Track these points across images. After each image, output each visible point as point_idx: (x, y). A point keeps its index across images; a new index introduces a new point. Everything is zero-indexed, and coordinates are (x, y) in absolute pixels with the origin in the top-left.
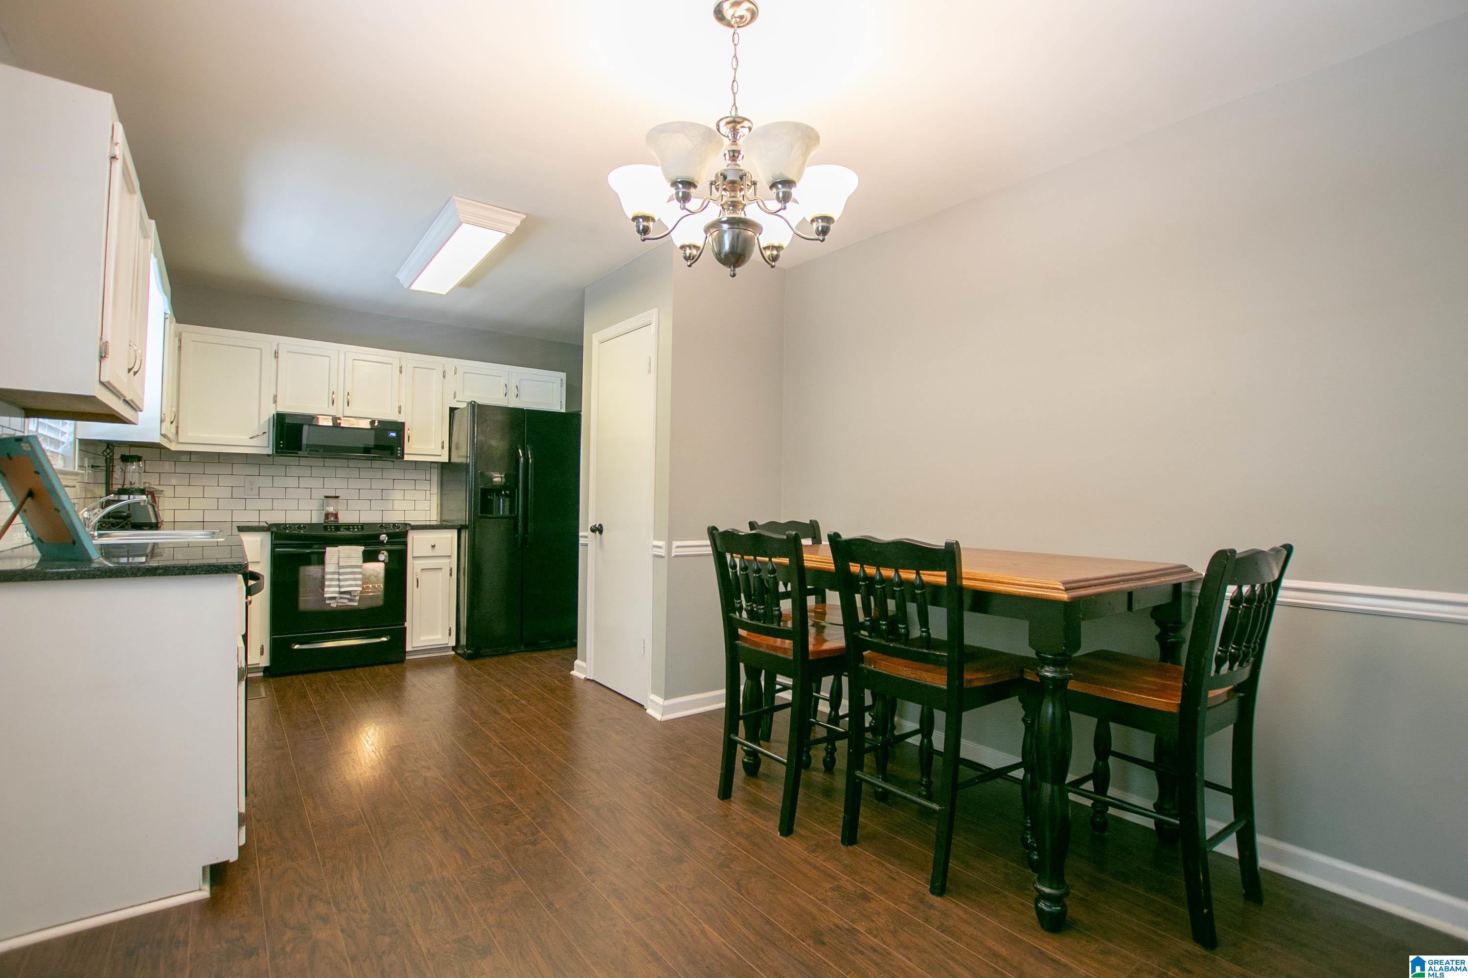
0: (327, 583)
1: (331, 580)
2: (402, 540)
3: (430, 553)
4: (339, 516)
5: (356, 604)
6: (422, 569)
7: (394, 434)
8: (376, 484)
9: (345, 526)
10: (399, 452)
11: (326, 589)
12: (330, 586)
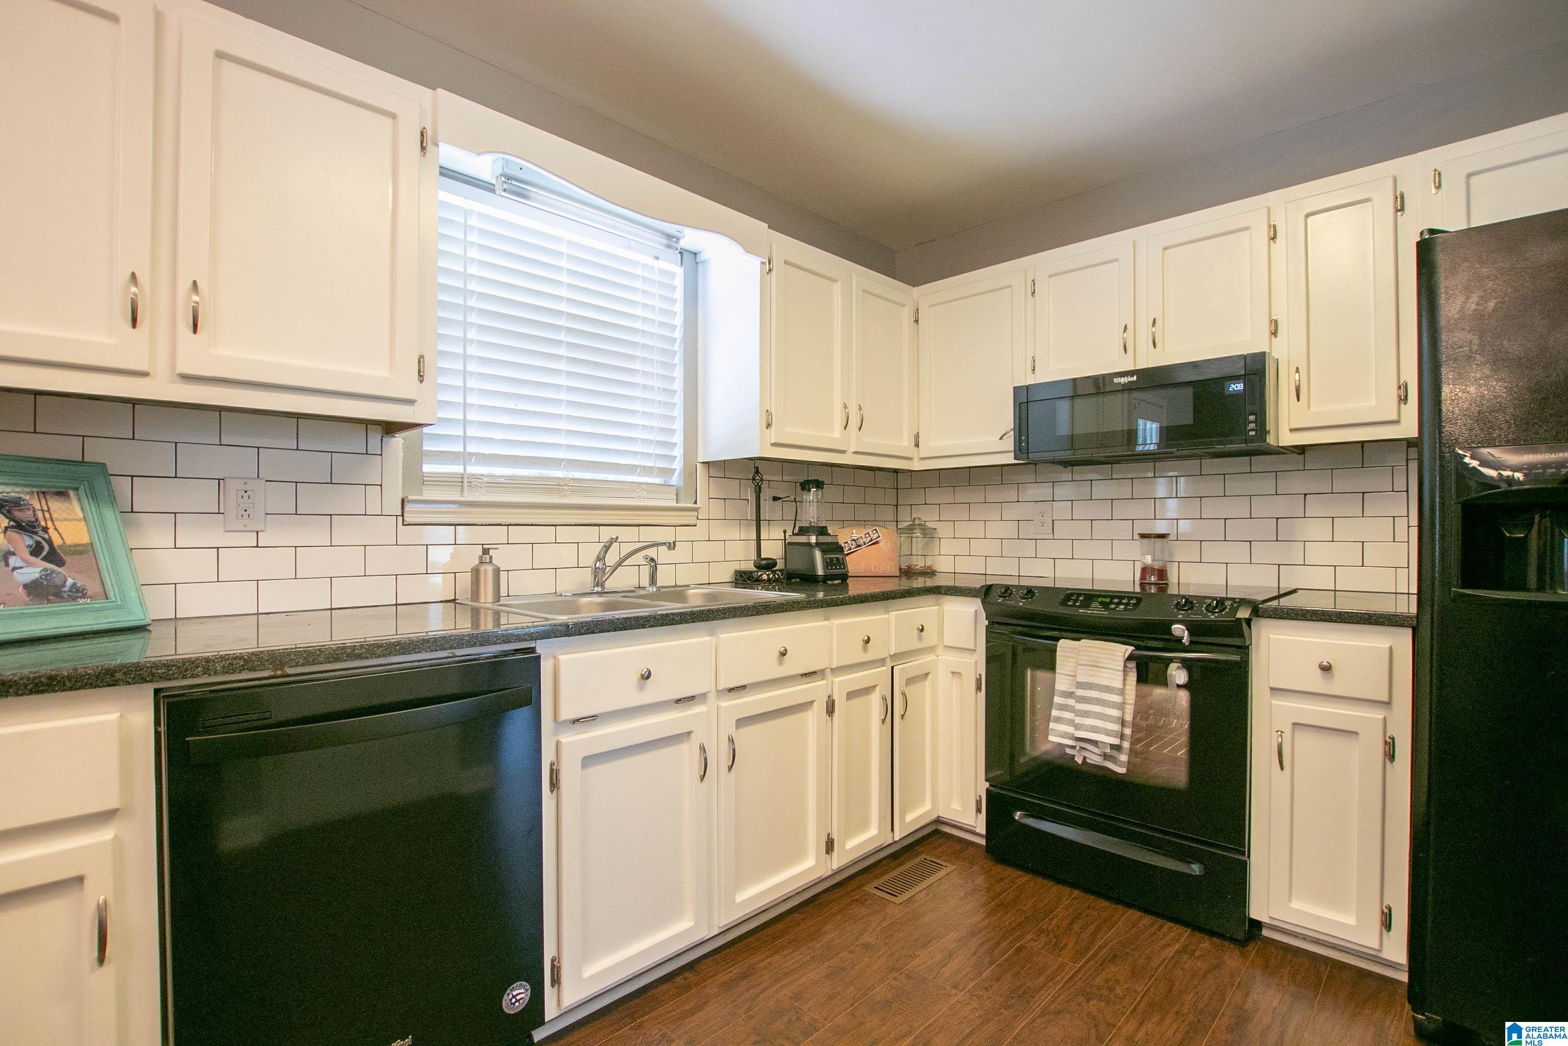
0: (1054, 713)
1: (1063, 708)
2: (1237, 641)
3: (1317, 683)
4: (1173, 578)
5: (1122, 770)
6: (1294, 724)
7: (1239, 387)
8: (1262, 507)
9: (1105, 596)
10: (1252, 426)
11: (1052, 725)
12: (1058, 720)
